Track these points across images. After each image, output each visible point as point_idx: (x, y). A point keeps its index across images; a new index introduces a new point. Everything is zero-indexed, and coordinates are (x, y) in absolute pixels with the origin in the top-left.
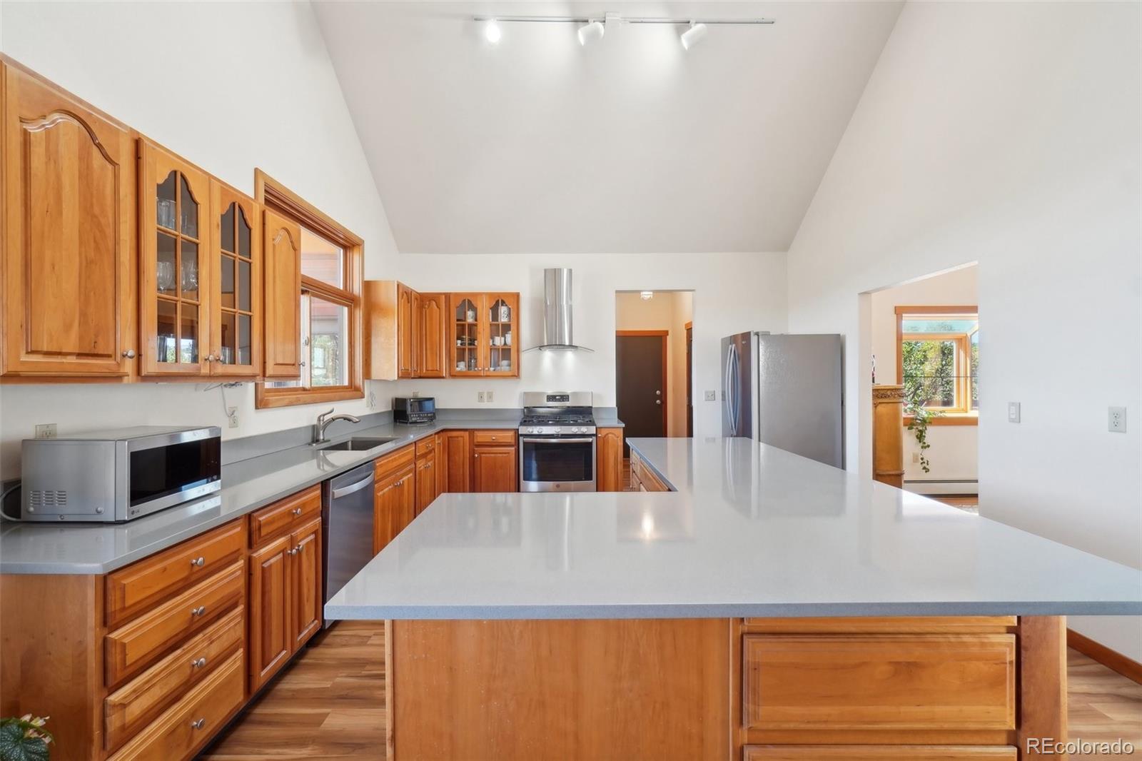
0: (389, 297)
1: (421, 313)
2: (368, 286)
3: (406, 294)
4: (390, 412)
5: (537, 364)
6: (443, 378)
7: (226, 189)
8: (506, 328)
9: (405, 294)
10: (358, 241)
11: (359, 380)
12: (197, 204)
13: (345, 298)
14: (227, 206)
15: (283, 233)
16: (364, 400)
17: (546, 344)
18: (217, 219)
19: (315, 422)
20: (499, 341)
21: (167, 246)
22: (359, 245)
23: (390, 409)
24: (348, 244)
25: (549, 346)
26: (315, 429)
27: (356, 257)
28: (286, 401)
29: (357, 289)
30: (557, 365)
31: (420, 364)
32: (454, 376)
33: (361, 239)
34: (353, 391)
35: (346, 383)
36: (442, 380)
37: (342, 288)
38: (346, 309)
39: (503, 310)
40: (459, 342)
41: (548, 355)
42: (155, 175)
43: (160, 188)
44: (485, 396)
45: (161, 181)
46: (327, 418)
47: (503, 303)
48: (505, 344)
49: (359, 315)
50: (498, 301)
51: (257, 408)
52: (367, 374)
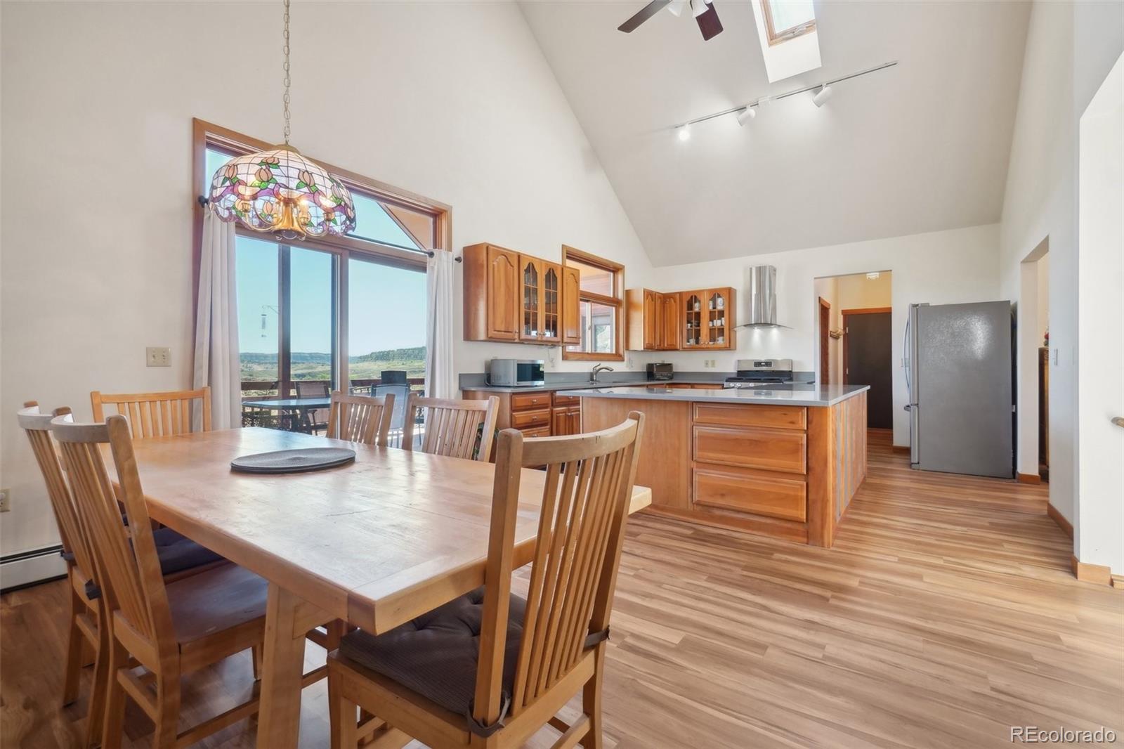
0: (639, 298)
1: (664, 307)
2: (628, 293)
3: (649, 295)
4: (644, 372)
5: (748, 339)
6: (677, 350)
7: (547, 263)
8: (721, 314)
9: (650, 297)
10: (621, 267)
11: (621, 352)
12: (536, 273)
13: (614, 302)
14: (548, 270)
15: (571, 276)
16: (625, 363)
17: (753, 323)
18: (544, 277)
19: (592, 371)
20: (717, 323)
21: (528, 291)
22: (621, 269)
23: (645, 371)
24: (615, 269)
25: (757, 324)
26: (592, 375)
27: (620, 277)
28: (576, 358)
29: (621, 296)
30: (764, 340)
31: (662, 340)
32: (685, 349)
33: (622, 265)
34: (618, 357)
35: (614, 352)
36: (678, 352)
37: (612, 296)
38: (614, 308)
39: (720, 301)
40: (689, 325)
41: (757, 332)
42: (524, 266)
43: (525, 270)
44: (710, 364)
45: (525, 268)
46: (597, 368)
47: (719, 296)
48: (722, 325)
49: (622, 311)
50: (715, 294)
51: (563, 359)
52: (627, 347)
